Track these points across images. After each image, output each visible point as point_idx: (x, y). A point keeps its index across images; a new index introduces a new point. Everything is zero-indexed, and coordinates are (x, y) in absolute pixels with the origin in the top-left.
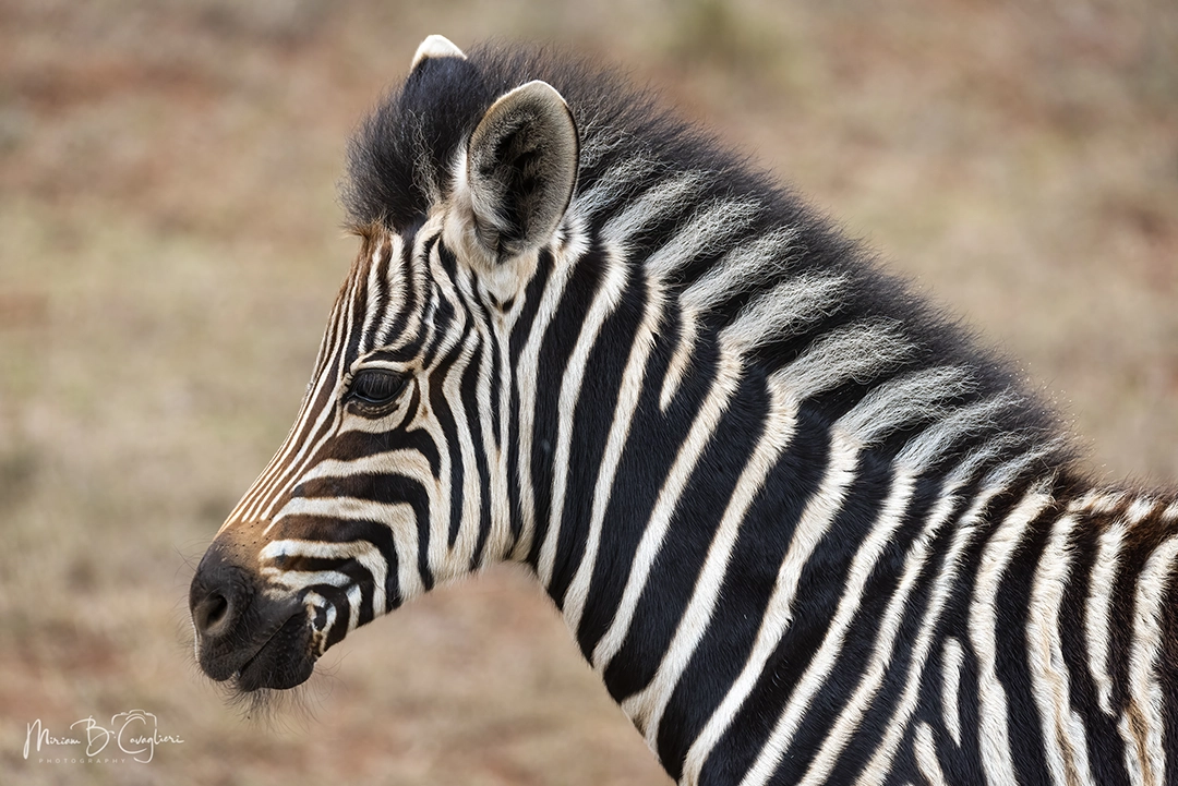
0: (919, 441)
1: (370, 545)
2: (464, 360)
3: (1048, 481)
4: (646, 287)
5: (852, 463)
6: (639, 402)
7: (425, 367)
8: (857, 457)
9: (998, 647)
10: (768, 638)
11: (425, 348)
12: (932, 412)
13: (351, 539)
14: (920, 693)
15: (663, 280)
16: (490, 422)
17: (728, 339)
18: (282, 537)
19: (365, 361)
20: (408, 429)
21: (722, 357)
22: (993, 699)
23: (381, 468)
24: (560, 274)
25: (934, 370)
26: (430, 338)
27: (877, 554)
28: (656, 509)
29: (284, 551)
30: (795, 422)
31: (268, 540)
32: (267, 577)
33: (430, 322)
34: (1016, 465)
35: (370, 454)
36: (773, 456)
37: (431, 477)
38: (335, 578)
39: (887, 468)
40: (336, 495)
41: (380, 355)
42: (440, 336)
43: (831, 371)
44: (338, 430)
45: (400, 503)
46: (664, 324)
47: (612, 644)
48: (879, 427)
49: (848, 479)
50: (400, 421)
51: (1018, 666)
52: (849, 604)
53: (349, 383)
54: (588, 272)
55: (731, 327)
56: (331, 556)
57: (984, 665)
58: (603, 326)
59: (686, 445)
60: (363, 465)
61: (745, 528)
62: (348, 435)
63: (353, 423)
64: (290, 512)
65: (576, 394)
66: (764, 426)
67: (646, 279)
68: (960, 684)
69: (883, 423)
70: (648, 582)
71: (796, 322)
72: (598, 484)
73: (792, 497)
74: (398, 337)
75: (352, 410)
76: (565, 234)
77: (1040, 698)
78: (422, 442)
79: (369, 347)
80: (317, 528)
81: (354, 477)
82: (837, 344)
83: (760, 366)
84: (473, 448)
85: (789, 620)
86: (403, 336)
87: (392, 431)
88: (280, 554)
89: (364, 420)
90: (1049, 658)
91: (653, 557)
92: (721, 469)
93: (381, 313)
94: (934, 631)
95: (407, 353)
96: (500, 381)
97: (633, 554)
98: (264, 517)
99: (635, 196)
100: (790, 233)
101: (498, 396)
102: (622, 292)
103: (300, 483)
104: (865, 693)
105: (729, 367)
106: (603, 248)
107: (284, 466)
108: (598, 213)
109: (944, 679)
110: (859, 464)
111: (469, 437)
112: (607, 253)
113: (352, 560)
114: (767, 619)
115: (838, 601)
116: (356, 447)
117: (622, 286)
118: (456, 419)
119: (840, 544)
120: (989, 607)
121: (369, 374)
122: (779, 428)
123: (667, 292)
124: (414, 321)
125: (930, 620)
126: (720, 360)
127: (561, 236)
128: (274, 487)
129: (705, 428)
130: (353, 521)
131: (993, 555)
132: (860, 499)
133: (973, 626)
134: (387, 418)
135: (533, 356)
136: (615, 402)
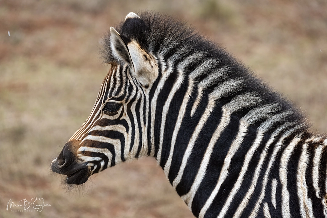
0: (264, 123)
1: (108, 150)
2: (136, 101)
3: (301, 135)
4: (189, 82)
5: (245, 130)
6: (185, 114)
7: (126, 102)
8: (247, 128)
9: (288, 181)
10: (222, 178)
11: (126, 97)
12: (268, 116)
13: (103, 148)
14: (265, 194)
15: (193, 80)
16: (143, 118)
17: (211, 96)
18: (84, 146)
19: (109, 100)
20: (120, 119)
21: (209, 101)
22: (286, 195)
23: (112, 129)
24: (164, 79)
25: (269, 104)
26: (127, 94)
27: (252, 154)
28: (189, 144)
29: (84, 149)
30: (229, 119)
31: (80, 146)
32: (78, 157)
33: (127, 90)
34: (292, 131)
35: (109, 125)
36: (223, 129)
37: (126, 133)
38: (98, 159)
39: (256, 131)
40: (100, 135)
41: (113, 99)
42: (130, 94)
43: (239, 105)
44: (101, 118)
45: (117, 139)
46: (193, 92)
47: (178, 181)
48: (253, 120)
49: (244, 134)
50: (118, 117)
51: (294, 186)
52: (245, 169)
53: (105, 105)
54: (172, 78)
55: (212, 93)
56: (97, 152)
57: (283, 186)
58: (176, 93)
59: (198, 126)
60: (107, 128)
61: (215, 148)
62: (103, 119)
63: (105, 116)
64: (86, 139)
65: (167, 112)
66: (220, 121)
67: (188, 80)
68: (276, 192)
69: (255, 119)
70: (187, 164)
71: (229, 92)
72: (173, 136)
73: (228, 140)
74: (118, 94)
75: (105, 113)
76: (167, 67)
77: (299, 195)
78: (125, 123)
79: (110, 96)
80: (93, 144)
81: (105, 131)
82: (241, 98)
83: (220, 104)
84: (138, 125)
85: (227, 174)
86: (120, 94)
87: (116, 119)
88: (83, 150)
89: (108, 116)
90: (303, 183)
91: (188, 157)
92: (207, 133)
93: (114, 87)
94: (269, 176)
95: (121, 98)
96: (146, 107)
97: (183, 156)
98: (80, 139)
100: (229, 68)
101: (145, 111)
102: (181, 84)
103: (90, 131)
104: (249, 194)
105: (211, 104)
106: (177, 71)
107: (87, 126)
108: (176, 61)
109: (272, 190)
110: (248, 130)
111: (137, 122)
112: (178, 72)
113: (103, 154)
114: (221, 174)
115: (241, 168)
116: (106, 123)
117: (181, 82)
118: (134, 117)
119: (242, 152)
120: (285, 169)
121: (110, 104)
122: (225, 121)
123: (194, 83)
124: (123, 90)
125: (267, 173)
126: (208, 102)
127: (165, 67)
128: (83, 132)
129: (203, 121)
130: (104, 143)
131: (286, 154)
132: (247, 140)
133: (280, 175)
134: (114, 116)
135: (155, 101)
136: (178, 114)
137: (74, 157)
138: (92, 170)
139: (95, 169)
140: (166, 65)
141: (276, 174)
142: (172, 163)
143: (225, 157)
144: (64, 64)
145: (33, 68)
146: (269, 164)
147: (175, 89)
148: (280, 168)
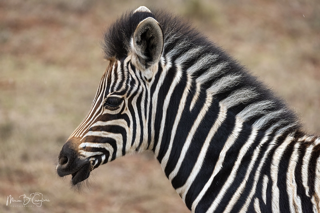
0: (259, 120)
1: (109, 145)
2: (138, 95)
3: (294, 133)
4: (187, 77)
5: (241, 126)
6: (184, 109)
7: (127, 97)
8: (242, 124)
9: (278, 178)
10: (216, 172)
11: (127, 92)
12: (263, 112)
13: (105, 142)
14: (256, 190)
15: (192, 75)
16: (144, 112)
17: (209, 92)
18: (85, 141)
19: (111, 95)
20: (122, 114)
22: (276, 191)
23: (114, 124)
24: (164, 73)
25: (264, 101)
26: (129, 89)
27: (246, 150)
28: (188, 138)
29: (85, 146)
30: (226, 114)
31: (81, 142)
32: (80, 153)
33: (129, 85)
34: (285, 129)
35: (111, 120)
36: (220, 124)
37: (128, 127)
38: (98, 153)
39: (250, 127)
40: (101, 131)
41: (115, 93)
42: (132, 89)
43: (236, 101)
44: (102, 113)
45: (118, 133)
46: (192, 87)
47: (174, 174)
49: (240, 130)
50: (120, 111)
51: (283, 184)
52: (238, 163)
53: (106, 100)
54: (172, 73)
55: (210, 88)
56: (99, 147)
57: (274, 183)
58: (175, 87)
59: (196, 120)
60: (109, 123)
61: (211, 143)
62: (105, 115)
63: (106, 111)
64: (88, 135)
65: (168, 105)
66: (218, 116)
67: (187, 75)
68: (267, 188)
69: (249, 115)
70: (185, 157)
71: (227, 87)
72: (172, 130)
73: (225, 135)
74: (120, 89)
75: (106, 108)
76: (166, 62)
77: (288, 192)
78: (125, 117)
79: (112, 91)
80: (95, 139)
81: (106, 126)
82: (238, 94)
83: (217, 99)
84: (139, 119)
85: (221, 167)
86: (122, 88)
87: (117, 114)
89: (110, 111)
90: (292, 181)
91: (186, 151)
92: (205, 127)
93: (115, 82)
94: (260, 172)
95: (122, 93)
96: (147, 101)
97: (181, 150)
98: (81, 136)
99: (185, 52)
100: (226, 63)
101: (147, 105)
103: (91, 127)
104: (241, 189)
105: (209, 99)
106: (175, 66)
107: (87, 122)
108: (174, 56)
109: (263, 186)
110: (243, 126)
111: (138, 116)
112: (177, 67)
113: (104, 149)
114: (216, 168)
115: (235, 162)
116: (107, 118)
117: (181, 77)
118: (135, 111)
119: (236, 147)
120: (277, 167)
121: (112, 98)
122: (222, 116)
123: (192, 78)
124: (124, 84)
125: (259, 169)
126: (206, 97)
127: (164, 62)
128: (84, 128)
129: (202, 116)
130: (105, 138)
131: (278, 152)
132: (243, 135)
133: (272, 172)
134: (116, 111)
135: (157, 95)
136: (178, 108)
137: (76, 153)
138: (93, 165)
139: (97, 164)
140: (164, 60)
141: (267, 171)
142: (170, 156)
143: (220, 152)
144: (50, 62)
145: (21, 66)
146: (261, 160)
147: (175, 83)
148: (272, 165)
